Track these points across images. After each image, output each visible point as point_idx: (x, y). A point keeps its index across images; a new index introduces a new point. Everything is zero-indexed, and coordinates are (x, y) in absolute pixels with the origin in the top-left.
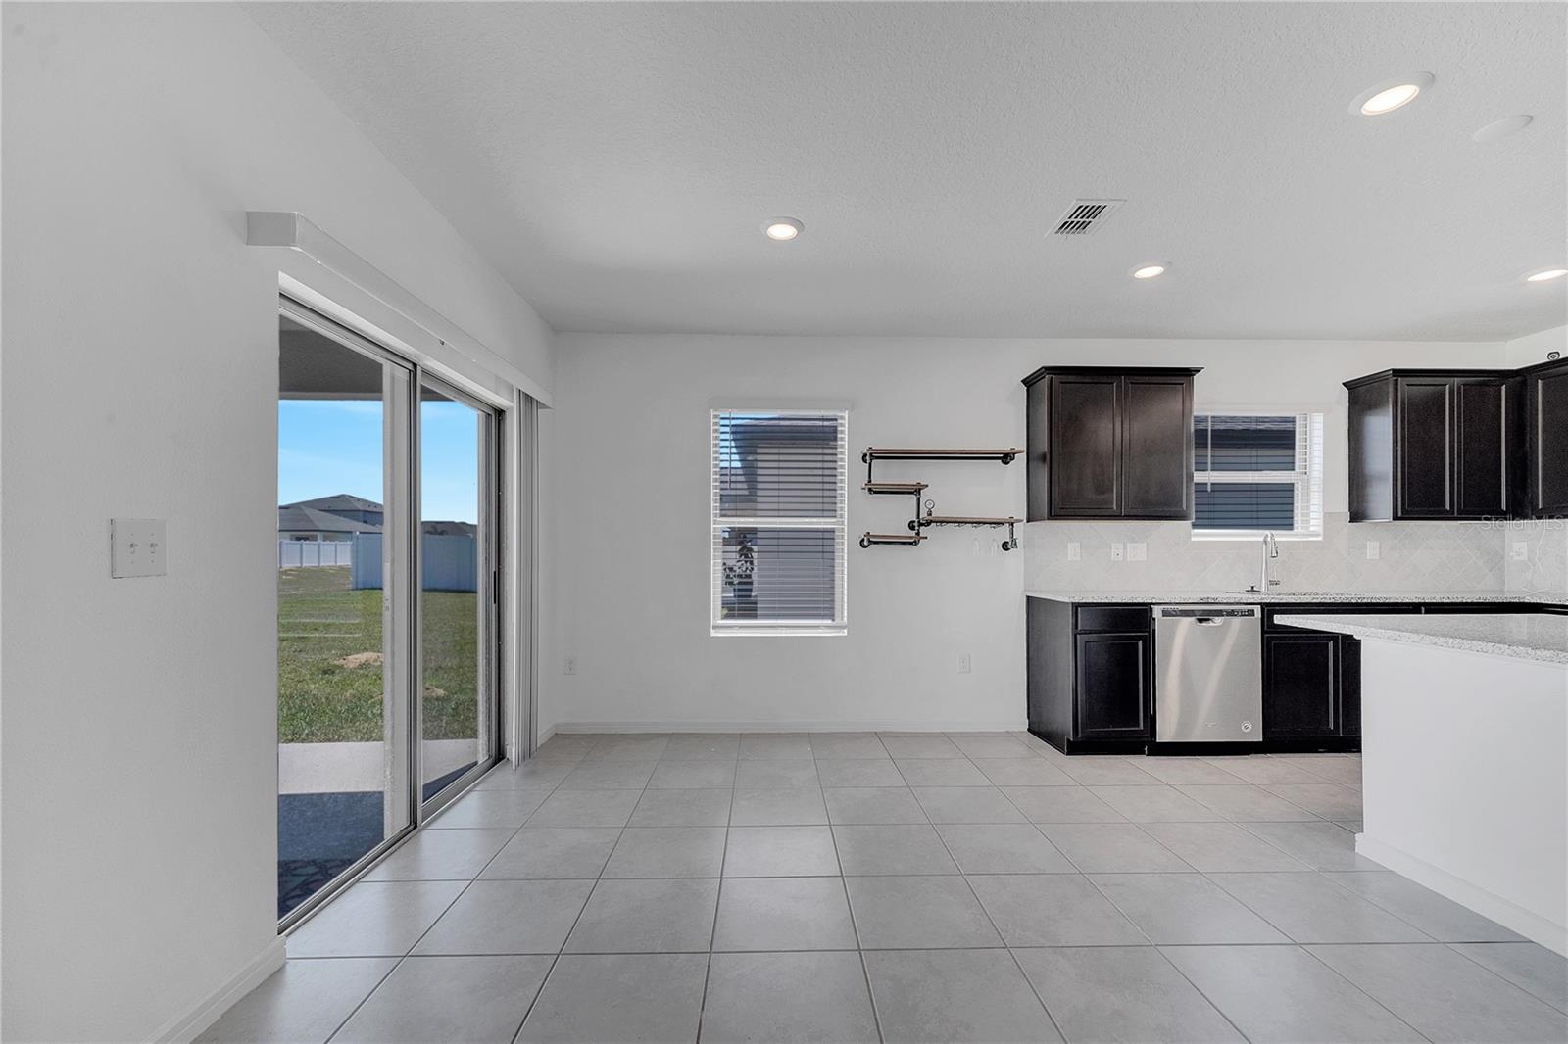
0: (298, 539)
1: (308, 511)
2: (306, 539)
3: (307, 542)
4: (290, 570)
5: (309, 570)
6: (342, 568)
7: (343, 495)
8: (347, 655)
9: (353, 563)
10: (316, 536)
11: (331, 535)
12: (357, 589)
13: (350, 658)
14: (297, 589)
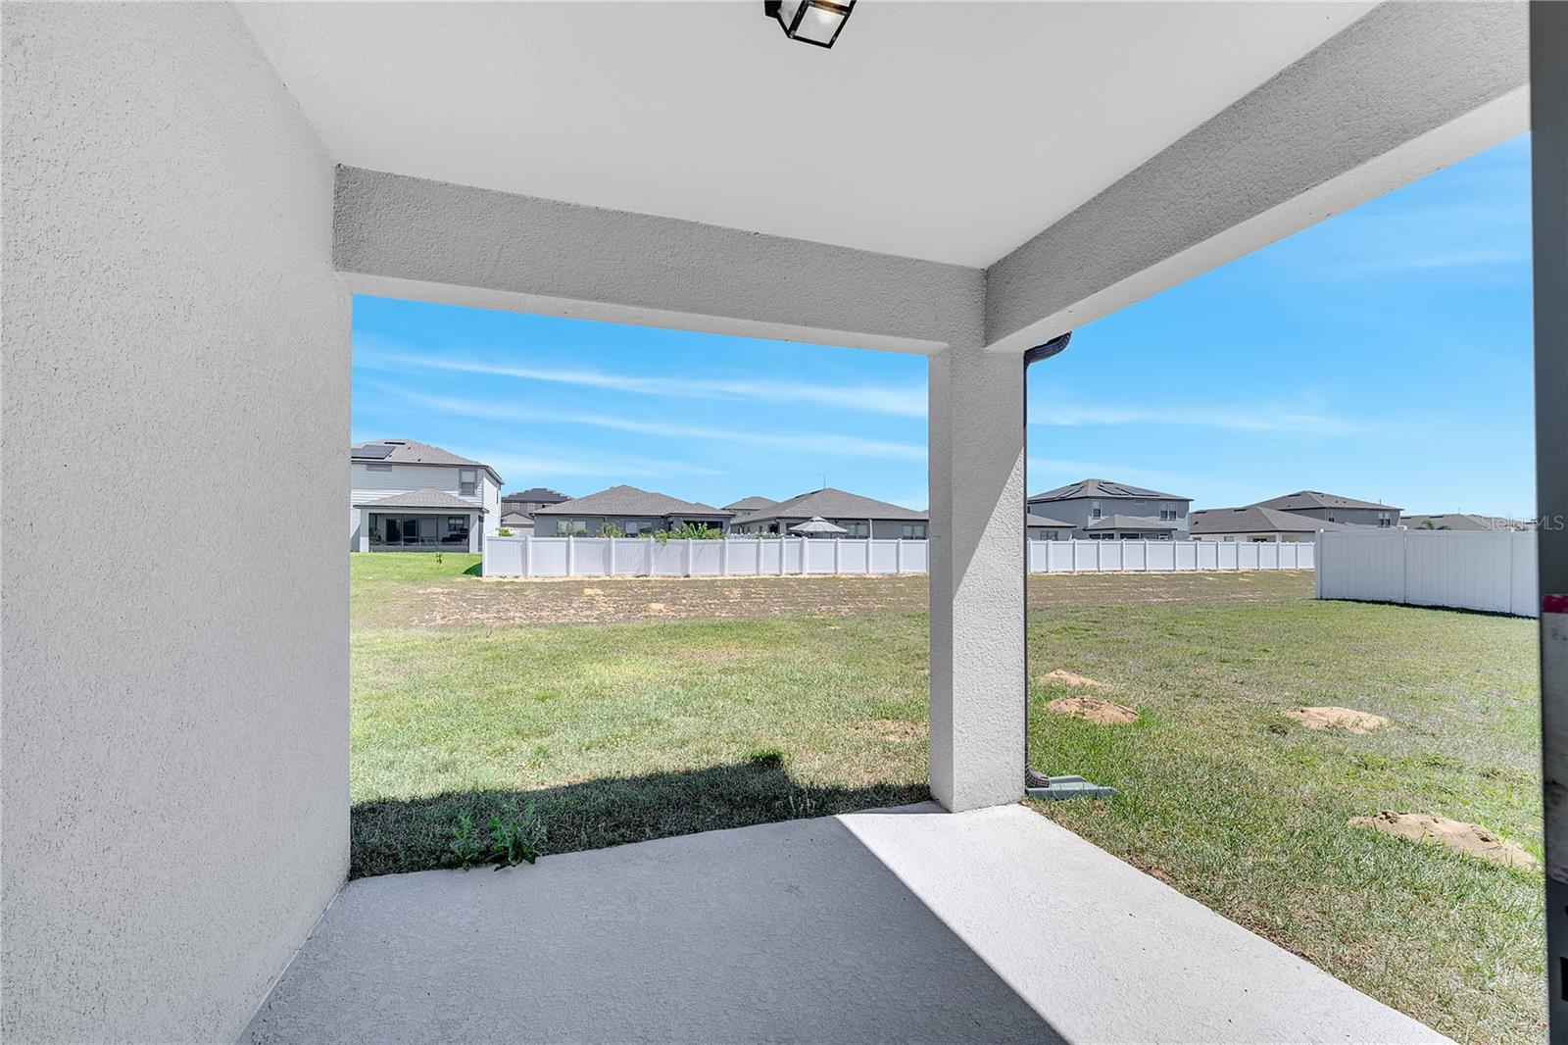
0: (1256, 540)
1: (1265, 511)
2: (1263, 540)
3: (1265, 543)
4: (1248, 572)
5: (1265, 573)
6: (1303, 572)
7: (1304, 492)
8: (1306, 705)
9: (1316, 566)
10: (1275, 536)
11: (1290, 535)
12: (1322, 599)
13: (1312, 710)
14: (1253, 592)
